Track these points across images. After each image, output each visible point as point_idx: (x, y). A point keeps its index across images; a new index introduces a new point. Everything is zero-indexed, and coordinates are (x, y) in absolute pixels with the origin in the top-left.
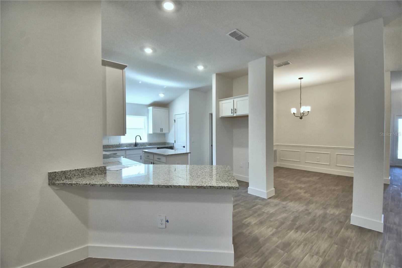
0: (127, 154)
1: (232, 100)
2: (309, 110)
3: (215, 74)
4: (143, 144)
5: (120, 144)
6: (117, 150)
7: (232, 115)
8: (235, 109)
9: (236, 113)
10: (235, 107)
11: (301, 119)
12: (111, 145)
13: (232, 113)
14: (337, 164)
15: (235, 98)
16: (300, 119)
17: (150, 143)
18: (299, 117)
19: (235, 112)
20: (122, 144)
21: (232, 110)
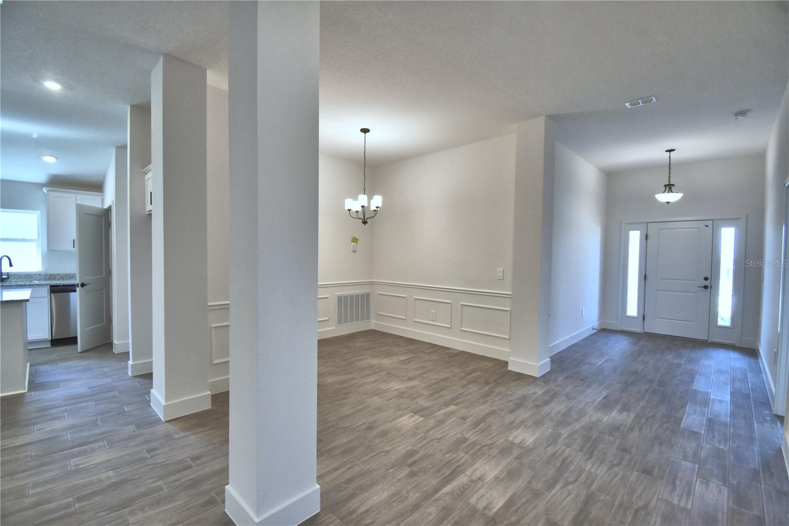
3: (129, 107)
4: (28, 277)
11: (365, 225)
14: (461, 327)
17: (51, 274)
18: (361, 221)
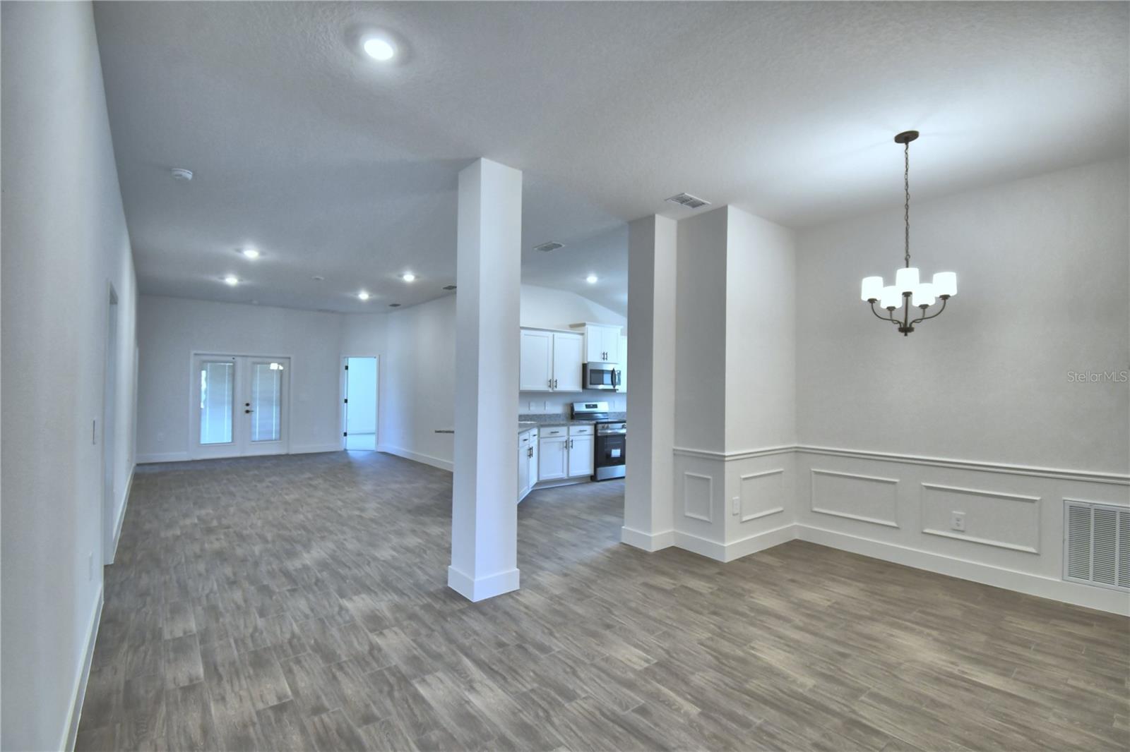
2: (952, 291)
11: (906, 335)
16: (903, 334)
18: (898, 326)
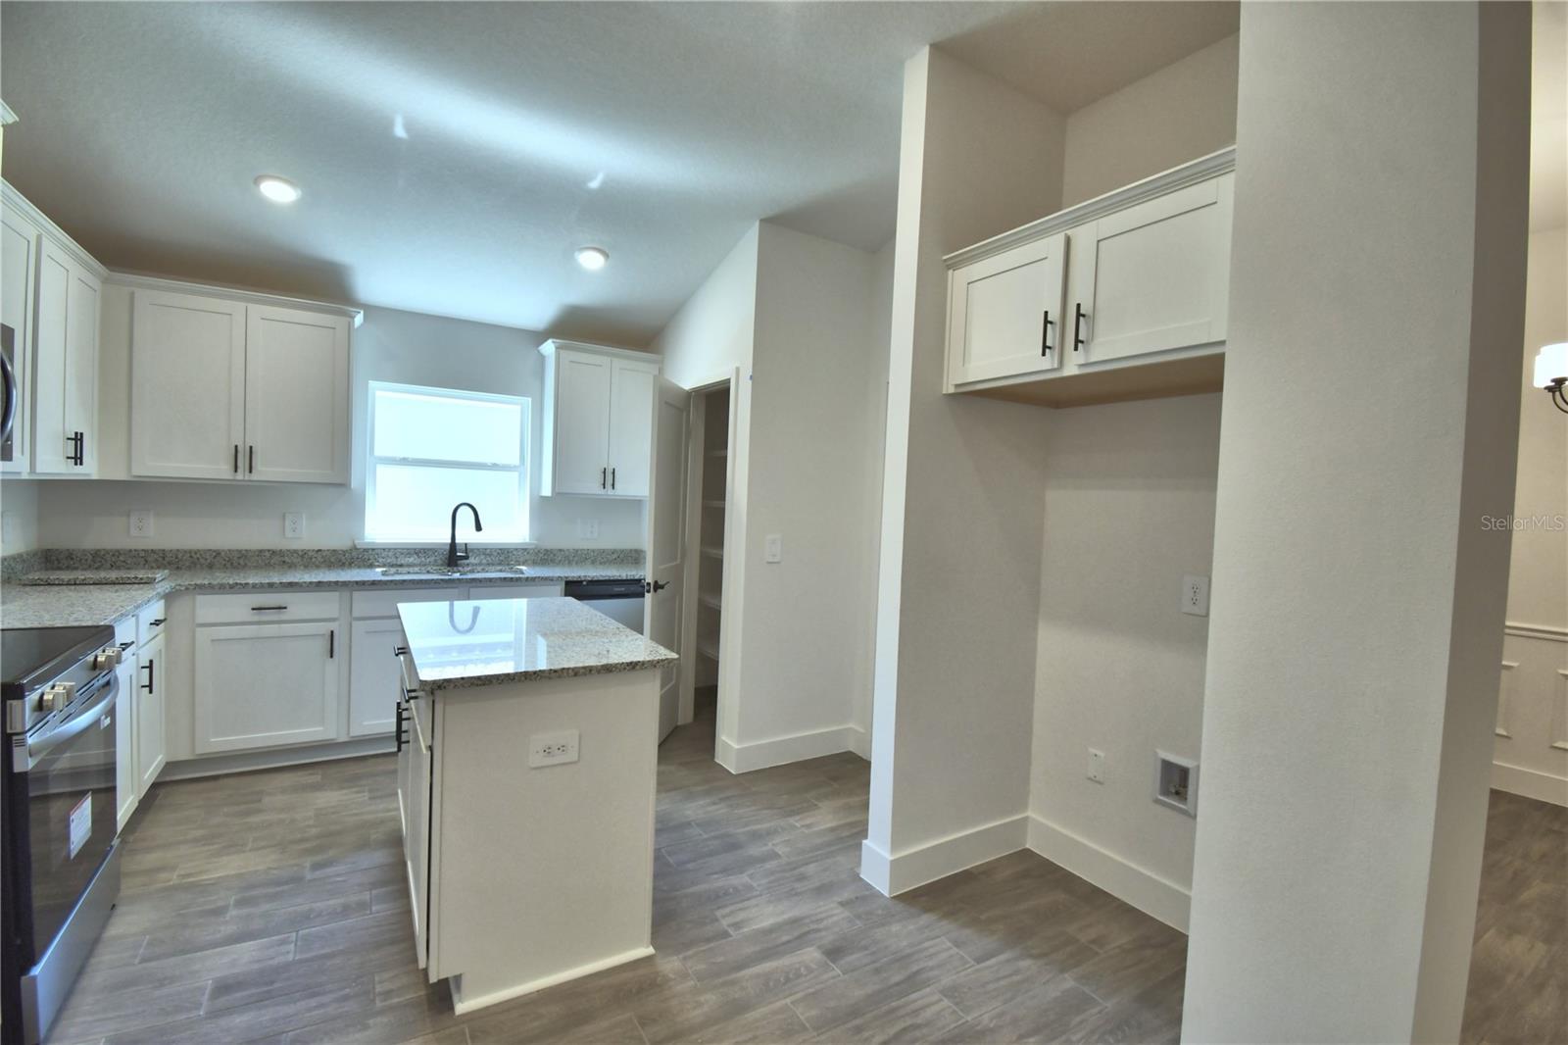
0: (356, 614)
1: (1056, 242)
3: (925, 51)
4: (504, 555)
5: (355, 548)
6: (291, 586)
7: (1047, 362)
8: (1079, 315)
9: (1087, 351)
10: (1080, 294)
12: (296, 551)
13: (1045, 347)
15: (1078, 220)
17: (547, 550)
19: (1077, 341)
20: (366, 550)
21: (1046, 322)
